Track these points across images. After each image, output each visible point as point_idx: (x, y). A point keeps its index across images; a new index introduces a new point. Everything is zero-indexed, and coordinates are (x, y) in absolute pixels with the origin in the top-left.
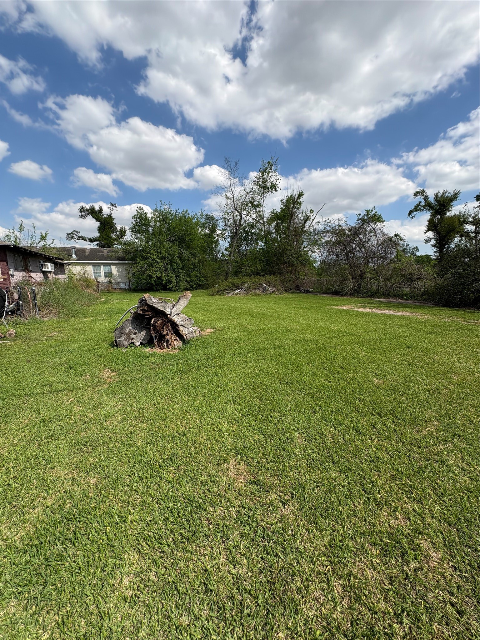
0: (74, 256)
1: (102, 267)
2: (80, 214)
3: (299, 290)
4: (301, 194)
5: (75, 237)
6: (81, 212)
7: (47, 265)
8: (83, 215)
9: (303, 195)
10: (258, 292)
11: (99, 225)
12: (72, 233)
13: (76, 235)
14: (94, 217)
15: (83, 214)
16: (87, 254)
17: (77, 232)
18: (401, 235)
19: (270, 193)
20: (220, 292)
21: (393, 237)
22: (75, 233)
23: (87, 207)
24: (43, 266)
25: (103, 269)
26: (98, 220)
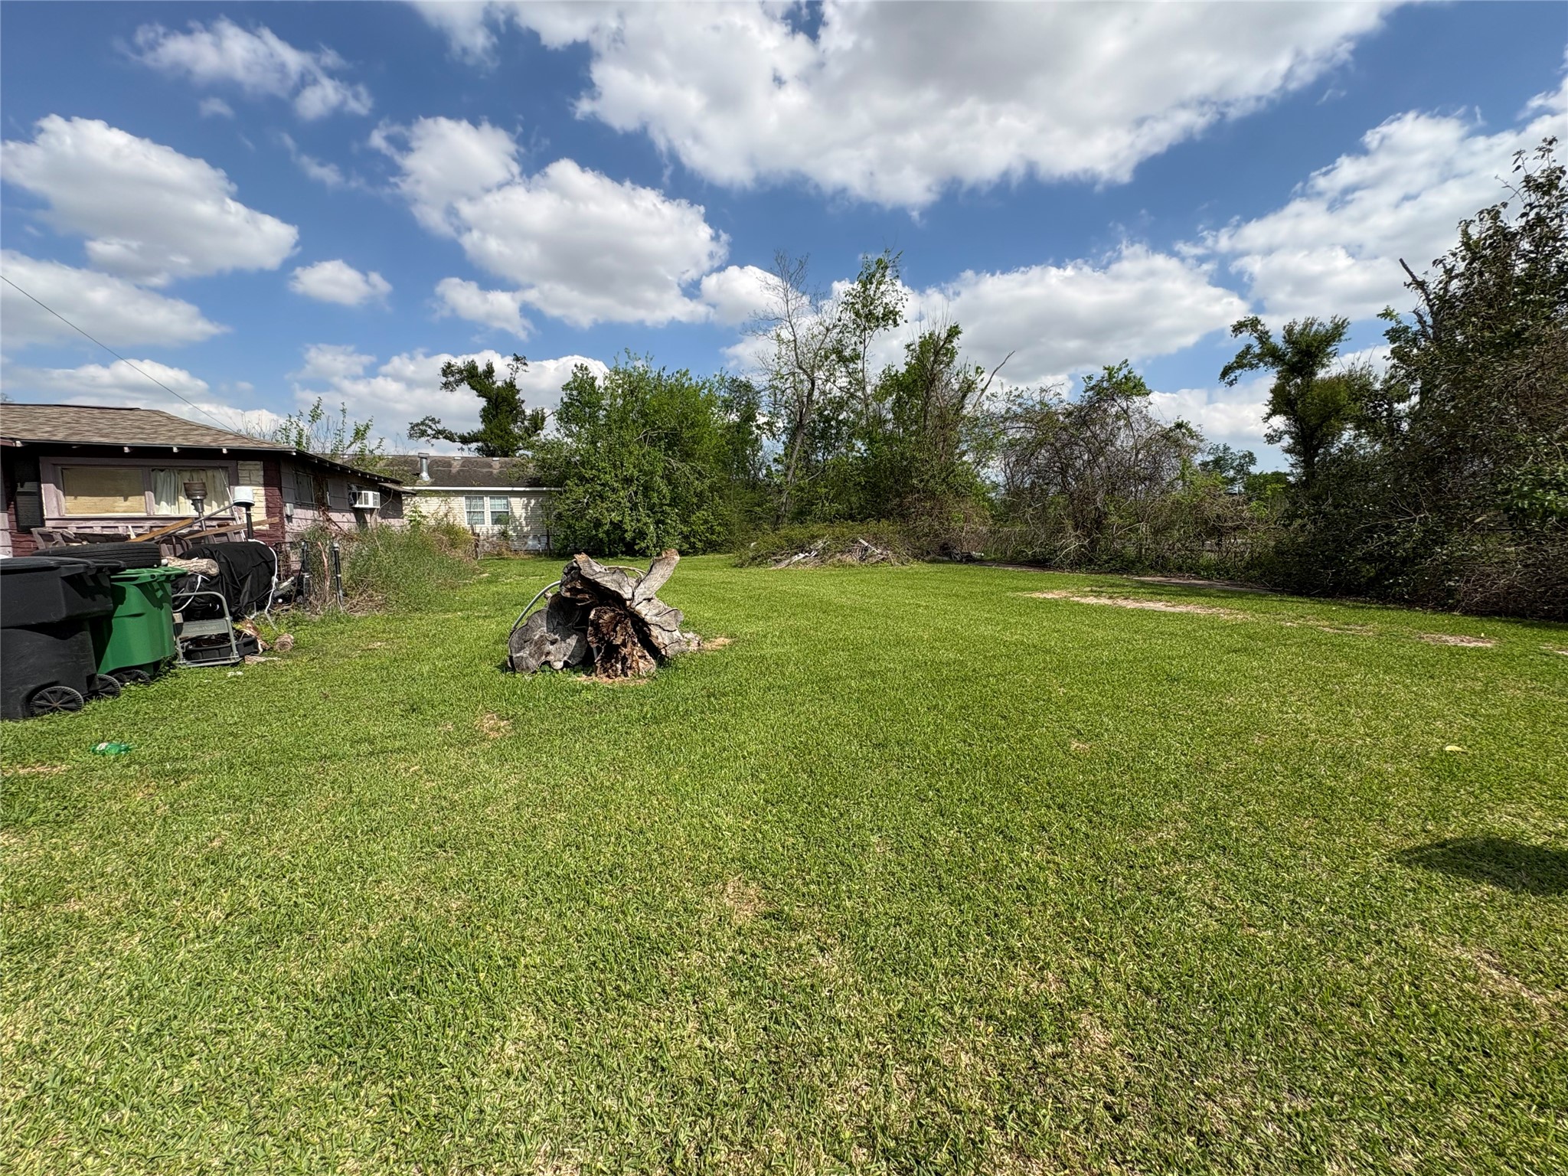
0: (425, 475)
1: (487, 500)
2: (444, 380)
3: (949, 555)
4: (953, 332)
5: (430, 432)
6: (445, 374)
7: (366, 496)
8: (450, 383)
9: (960, 332)
10: (848, 559)
11: (485, 404)
12: (423, 423)
13: (430, 427)
14: (473, 388)
15: (452, 379)
16: (454, 470)
17: (433, 420)
18: (1190, 426)
19: (881, 329)
20: (758, 560)
21: (1171, 430)
22: (430, 423)
23: (459, 362)
24: (356, 497)
25: (489, 505)
26: (481, 394)
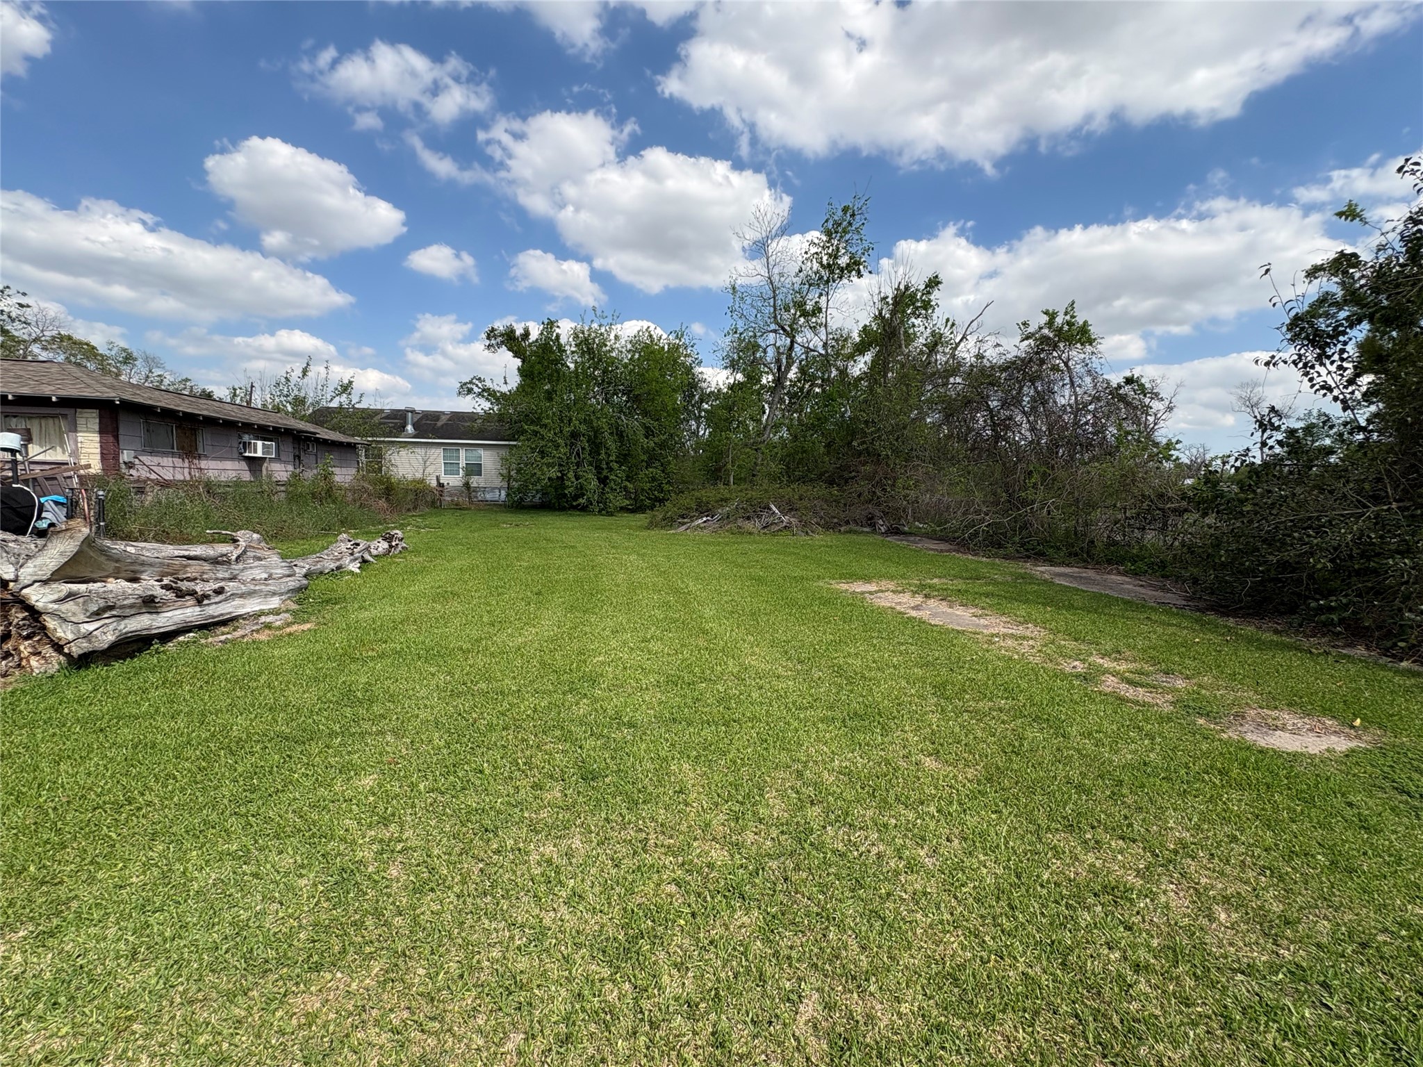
0: (410, 428)
1: (462, 453)
2: (487, 342)
4: (934, 283)
5: (476, 390)
6: (488, 338)
7: (255, 445)
8: (492, 345)
11: (520, 364)
12: (471, 382)
13: (477, 386)
14: (509, 350)
15: (493, 342)
16: (439, 424)
17: (480, 379)
19: (845, 281)
20: (669, 522)
22: (477, 382)
23: (500, 326)
24: (246, 446)
25: (463, 458)
26: (516, 355)
